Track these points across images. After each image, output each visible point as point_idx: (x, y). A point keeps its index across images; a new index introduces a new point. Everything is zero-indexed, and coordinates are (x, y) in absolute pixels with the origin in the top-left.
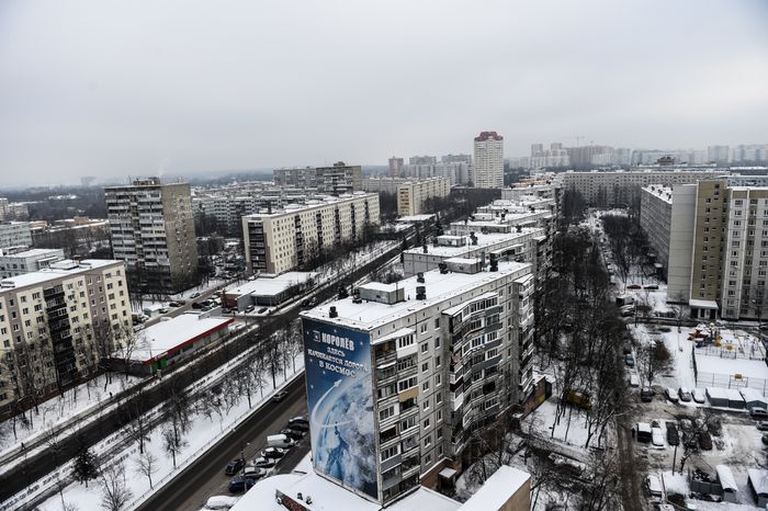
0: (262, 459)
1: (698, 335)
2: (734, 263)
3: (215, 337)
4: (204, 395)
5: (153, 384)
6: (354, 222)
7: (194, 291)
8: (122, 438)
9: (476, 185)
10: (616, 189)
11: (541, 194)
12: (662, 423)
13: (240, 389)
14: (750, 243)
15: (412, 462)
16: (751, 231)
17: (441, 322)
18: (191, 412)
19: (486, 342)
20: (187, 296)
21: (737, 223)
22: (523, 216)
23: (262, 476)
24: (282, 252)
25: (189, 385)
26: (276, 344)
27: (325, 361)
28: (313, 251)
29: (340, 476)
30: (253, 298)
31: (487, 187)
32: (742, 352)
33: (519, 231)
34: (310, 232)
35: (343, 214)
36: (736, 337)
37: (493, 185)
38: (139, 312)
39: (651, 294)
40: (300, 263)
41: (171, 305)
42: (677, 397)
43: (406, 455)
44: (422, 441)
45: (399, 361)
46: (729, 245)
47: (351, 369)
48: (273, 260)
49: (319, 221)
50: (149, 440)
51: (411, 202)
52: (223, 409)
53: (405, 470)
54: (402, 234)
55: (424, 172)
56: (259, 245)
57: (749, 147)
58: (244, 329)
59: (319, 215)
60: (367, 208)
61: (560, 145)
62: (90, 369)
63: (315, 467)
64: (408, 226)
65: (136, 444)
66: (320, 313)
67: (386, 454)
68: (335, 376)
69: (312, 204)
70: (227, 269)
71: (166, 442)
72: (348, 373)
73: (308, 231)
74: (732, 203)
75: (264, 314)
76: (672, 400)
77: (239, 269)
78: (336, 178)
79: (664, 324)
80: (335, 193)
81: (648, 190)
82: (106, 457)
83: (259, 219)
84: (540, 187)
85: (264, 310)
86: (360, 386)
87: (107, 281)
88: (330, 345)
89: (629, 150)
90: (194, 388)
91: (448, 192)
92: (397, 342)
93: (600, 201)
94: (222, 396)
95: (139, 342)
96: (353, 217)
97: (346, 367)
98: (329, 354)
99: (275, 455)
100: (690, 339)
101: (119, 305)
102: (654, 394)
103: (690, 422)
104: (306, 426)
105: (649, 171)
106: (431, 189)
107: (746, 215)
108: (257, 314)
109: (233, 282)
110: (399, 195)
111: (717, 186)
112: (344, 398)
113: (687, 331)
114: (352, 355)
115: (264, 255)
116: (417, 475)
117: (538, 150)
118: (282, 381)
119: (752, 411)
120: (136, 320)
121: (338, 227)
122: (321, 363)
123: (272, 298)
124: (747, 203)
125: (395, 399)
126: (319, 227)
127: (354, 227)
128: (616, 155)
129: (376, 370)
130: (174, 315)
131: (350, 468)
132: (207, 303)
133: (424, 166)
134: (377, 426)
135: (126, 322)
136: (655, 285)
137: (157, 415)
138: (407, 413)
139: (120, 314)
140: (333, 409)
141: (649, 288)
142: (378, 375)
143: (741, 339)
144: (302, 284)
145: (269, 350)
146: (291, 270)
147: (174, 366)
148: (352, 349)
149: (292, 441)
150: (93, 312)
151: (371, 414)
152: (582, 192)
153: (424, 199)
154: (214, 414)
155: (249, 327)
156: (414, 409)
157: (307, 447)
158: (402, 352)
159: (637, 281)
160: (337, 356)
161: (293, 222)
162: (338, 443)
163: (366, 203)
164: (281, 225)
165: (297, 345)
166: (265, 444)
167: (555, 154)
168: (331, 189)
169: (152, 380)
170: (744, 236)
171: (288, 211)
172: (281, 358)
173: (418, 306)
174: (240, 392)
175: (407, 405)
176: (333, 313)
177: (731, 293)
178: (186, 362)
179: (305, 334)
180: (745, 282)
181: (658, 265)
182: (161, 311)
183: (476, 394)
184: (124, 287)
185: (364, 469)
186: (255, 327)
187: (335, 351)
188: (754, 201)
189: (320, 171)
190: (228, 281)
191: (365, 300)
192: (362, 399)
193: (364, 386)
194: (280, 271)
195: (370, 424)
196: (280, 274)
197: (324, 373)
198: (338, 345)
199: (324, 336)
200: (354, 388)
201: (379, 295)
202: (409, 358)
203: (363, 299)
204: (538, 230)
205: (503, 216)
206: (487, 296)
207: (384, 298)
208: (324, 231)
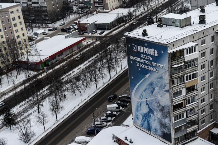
0: (104, 117)
3: (75, 48)
4: (71, 81)
5: (43, 75)
7: (62, 22)
8: (27, 104)
13: (91, 78)
15: (193, 123)
17: (215, 38)
18: (64, 91)
20: (58, 24)
23: (105, 126)
25: (62, 76)
26: (110, 53)
27: (140, 63)
29: (149, 129)
30: (96, 25)
38: (31, 34)
40: (124, 3)
41: (50, 30)
43: (189, 119)
44: (200, 111)
45: (186, 63)
47: (156, 67)
48: (107, 1)
50: (42, 105)
52: (82, 89)
53: (188, 127)
58: (92, 44)
62: (8, 66)
63: (134, 123)
65: (36, 108)
66: (137, 33)
67: (177, 118)
68: (146, 72)
70: (80, 8)
71: (51, 107)
72: (154, 69)
75: (103, 35)
77: (87, 7)
82: (20, 114)
85: (103, 32)
86: (161, 78)
87: (12, 16)
88: (143, 53)
90: (65, 78)
92: (185, 51)
94: (81, 82)
95: (33, 52)
97: (153, 66)
98: (142, 58)
99: (111, 115)
101: (20, 30)
104: (129, 100)
108: (99, 35)
109: (84, 15)
112: (151, 84)
114: (156, 59)
116: (195, 131)
118: (114, 74)
120: (31, 39)
122: (138, 64)
123: (107, 25)
125: (183, 85)
129: (171, 68)
130: (51, 36)
131: (155, 124)
132: (70, 29)
134: (172, 101)
135: (25, 40)
137: (46, 92)
138: (190, 94)
139: (21, 36)
140: (145, 91)
142: (172, 71)
144: (125, 16)
145: (106, 56)
146: (118, 7)
147: (53, 65)
148: (156, 55)
149: (121, 108)
150: (6, 35)
151: (167, 95)
154: (77, 92)
155: (94, 43)
156: (195, 92)
157: (130, 112)
158: (188, 57)
160: (146, 60)
162: (148, 110)
165: (123, 54)
166: (106, 109)
169: (42, 73)
172: (114, 61)
174: (91, 80)
175: (190, 89)
176: (145, 33)
178: (60, 63)
179: (128, 46)
182: (44, 34)
184: (22, 20)
185: (163, 125)
186: (98, 42)
187: (146, 57)
190: (81, 15)
191: (165, 25)
192: (162, 85)
193: (163, 77)
194: (112, 8)
195: (167, 100)
196: (112, 10)
197: (139, 69)
198: (148, 53)
199: (139, 47)
200: (158, 79)
201: (174, 21)
202: (193, 61)
203: (164, 24)
207: (177, 23)
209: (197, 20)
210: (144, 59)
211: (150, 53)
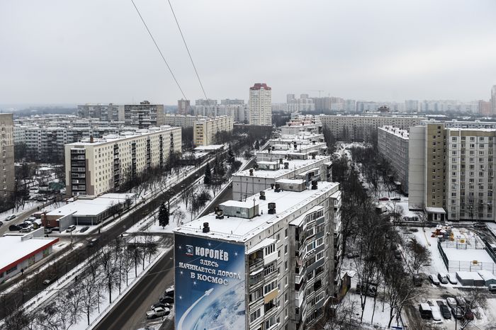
1: (438, 232)
2: (454, 181)
6: (161, 150)
7: (10, 214)
9: (251, 123)
10: (355, 128)
11: (310, 130)
12: (434, 301)
14: (463, 166)
16: (463, 158)
17: (289, 231)
19: (316, 247)
20: (1, 219)
21: (454, 153)
22: (308, 147)
24: (101, 176)
27: (196, 272)
28: (128, 175)
30: (74, 218)
31: (260, 125)
32: (469, 244)
33: (314, 158)
34: (126, 160)
35: (153, 144)
36: (462, 233)
37: (265, 123)
39: (397, 204)
40: (116, 186)
42: (438, 281)
45: (265, 268)
46: (450, 168)
47: (223, 277)
48: (93, 183)
49: (134, 149)
51: (204, 135)
54: (200, 160)
55: (210, 111)
56: (80, 170)
57: (430, 102)
58: (68, 248)
59: (134, 145)
60: (172, 139)
61: (307, 95)
64: (205, 154)
66: (194, 228)
68: (208, 285)
69: (128, 135)
70: (41, 192)
72: (221, 281)
73: (124, 158)
74: (450, 139)
75: (86, 233)
76: (435, 284)
78: (143, 114)
79: (411, 226)
80: (141, 126)
81: (383, 129)
83: (82, 147)
84: (308, 125)
85: (87, 229)
86: (233, 293)
88: (204, 258)
89: (354, 101)
91: (232, 128)
92: (264, 250)
93: (345, 137)
96: (161, 146)
98: (202, 266)
100: (433, 236)
102: (422, 280)
103: (453, 299)
105: (376, 116)
106: (219, 126)
107: (459, 147)
108: (79, 233)
109: (50, 204)
110: (195, 129)
111: (439, 128)
112: (214, 305)
113: (430, 231)
114: (225, 265)
115: (84, 179)
117: (291, 98)
119: (490, 287)
121: (149, 155)
122: (193, 275)
123: (94, 217)
124: (459, 139)
125: (261, 302)
126: (134, 155)
127: (161, 155)
128: (346, 104)
129: (249, 276)
132: (25, 225)
133: (209, 108)
136: (398, 197)
138: (270, 313)
140: (202, 317)
141: (394, 200)
142: (252, 280)
143: (465, 234)
146: (108, 192)
148: (226, 259)
151: (243, 318)
152: (331, 130)
153: (215, 133)
155: (73, 245)
156: (274, 309)
158: (268, 259)
159: (385, 195)
160: (208, 267)
161: (113, 150)
163: (172, 135)
164: (102, 152)
167: (304, 102)
168: (137, 122)
170: (459, 161)
171: (108, 141)
173: (273, 219)
175: (269, 306)
176: (206, 228)
177: (453, 201)
179: (177, 249)
180: (461, 194)
181: (399, 183)
183: (309, 292)
186: (80, 245)
187: (209, 263)
188: (463, 138)
189: (128, 108)
190: (45, 203)
191: (226, 216)
192: (234, 304)
193: (236, 292)
194: (99, 193)
195: (240, 327)
196: (99, 196)
197: (195, 283)
198: (211, 257)
199: (197, 249)
200: (226, 295)
201: (239, 211)
202: (272, 264)
204: (326, 157)
205: (295, 146)
206: (317, 209)
207: (244, 213)
208: (137, 158)
209: (266, 209)
210: (205, 266)
211: (216, 257)
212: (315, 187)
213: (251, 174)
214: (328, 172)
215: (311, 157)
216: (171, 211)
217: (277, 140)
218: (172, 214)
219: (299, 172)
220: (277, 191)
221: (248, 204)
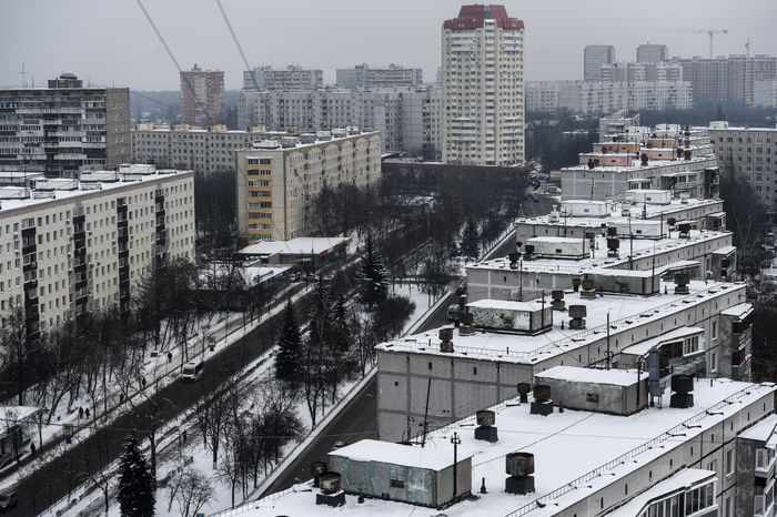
6: (124, 255)
9: (447, 157)
11: (669, 183)
22: (663, 246)
31: (482, 162)
33: (682, 289)
35: (97, 232)
49: (30, 250)
51: (277, 200)
54: (261, 294)
55: (296, 112)
59: (29, 234)
60: (160, 215)
64: (278, 271)
69: (10, 199)
78: (54, 122)
80: (52, 168)
84: (664, 164)
91: (377, 173)
96: (123, 240)
106: (331, 166)
110: (241, 179)
117: (601, 62)
121: (82, 271)
126: (30, 269)
127: (124, 272)
153: (315, 191)
163: (160, 200)
168: (39, 154)
191: (355, 494)
201: (400, 478)
203: (349, 493)
204: (732, 287)
205: (613, 245)
206: (688, 478)
207: (418, 487)
208: (42, 282)
209: (497, 476)
212: (682, 400)
213: (446, 344)
214: (735, 343)
215: (672, 285)
216: (162, 472)
217: (545, 220)
218: (164, 483)
219: (625, 342)
220: (541, 409)
221: (434, 453)
